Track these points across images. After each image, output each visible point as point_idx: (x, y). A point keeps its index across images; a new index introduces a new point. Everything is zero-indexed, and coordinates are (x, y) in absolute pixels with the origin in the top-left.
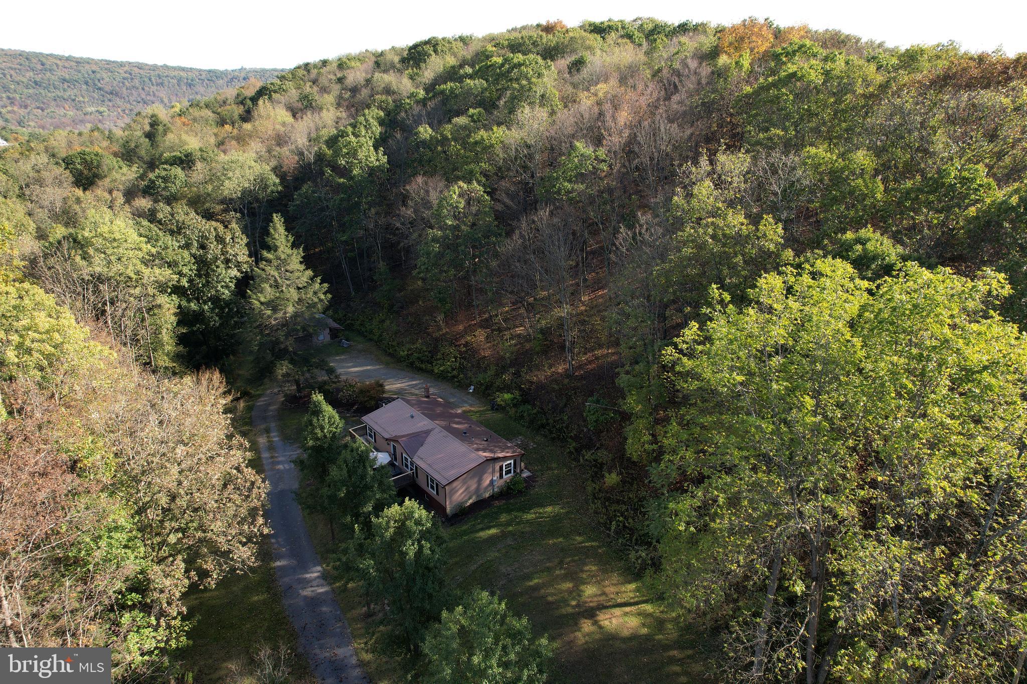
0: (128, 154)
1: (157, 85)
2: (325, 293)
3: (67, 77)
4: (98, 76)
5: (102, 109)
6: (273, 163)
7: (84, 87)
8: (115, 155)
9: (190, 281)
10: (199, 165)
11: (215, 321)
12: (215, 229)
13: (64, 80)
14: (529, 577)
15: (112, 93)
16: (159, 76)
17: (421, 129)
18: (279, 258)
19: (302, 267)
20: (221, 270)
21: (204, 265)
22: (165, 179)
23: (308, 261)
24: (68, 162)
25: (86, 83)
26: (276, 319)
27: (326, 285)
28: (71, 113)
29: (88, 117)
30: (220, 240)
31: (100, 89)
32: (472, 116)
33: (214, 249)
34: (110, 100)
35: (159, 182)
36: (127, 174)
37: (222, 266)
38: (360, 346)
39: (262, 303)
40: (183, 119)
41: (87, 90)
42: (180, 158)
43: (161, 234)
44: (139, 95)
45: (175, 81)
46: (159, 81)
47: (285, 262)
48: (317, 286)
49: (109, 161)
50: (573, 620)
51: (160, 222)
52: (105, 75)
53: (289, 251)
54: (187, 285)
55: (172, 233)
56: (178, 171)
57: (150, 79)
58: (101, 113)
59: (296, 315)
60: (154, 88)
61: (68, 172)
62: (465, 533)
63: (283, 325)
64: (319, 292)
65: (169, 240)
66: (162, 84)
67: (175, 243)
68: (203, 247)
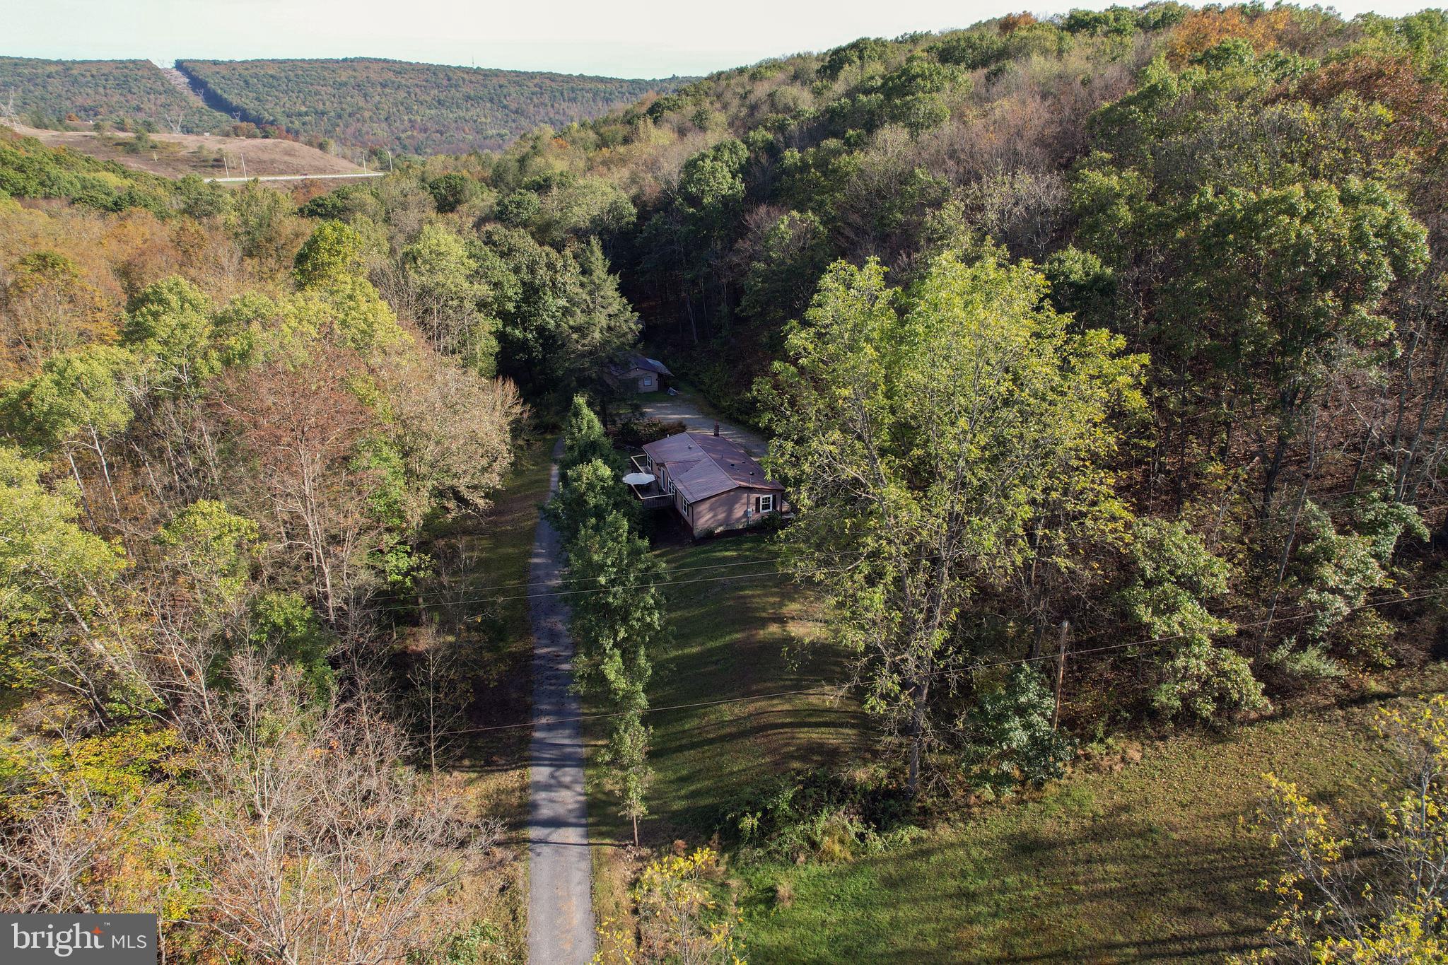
0: (496, 180)
1: (569, 100)
2: (636, 324)
3: (472, 94)
4: (505, 91)
5: (503, 132)
6: (634, 190)
7: (488, 105)
8: (483, 180)
9: (518, 307)
10: (555, 191)
11: (538, 353)
12: (547, 255)
13: (468, 98)
14: (742, 589)
15: (516, 112)
16: (573, 90)
17: (787, 153)
18: (592, 282)
19: (617, 294)
20: (549, 298)
21: (531, 292)
22: (518, 205)
23: (623, 289)
24: (434, 187)
25: (491, 101)
26: (583, 345)
27: (637, 314)
28: (471, 137)
29: (487, 141)
30: (550, 266)
31: (505, 107)
32: (848, 139)
33: (543, 274)
34: (514, 121)
35: (512, 208)
36: (486, 199)
37: (549, 293)
38: (688, 396)
39: (571, 327)
40: (560, 141)
41: (491, 109)
42: (538, 183)
43: (490, 254)
44: (547, 114)
45: (590, 95)
46: (572, 95)
47: (598, 288)
48: (628, 314)
49: (473, 185)
50: (764, 623)
51: (495, 244)
52: (512, 90)
53: (604, 276)
54: (513, 311)
55: (502, 255)
56: (533, 197)
57: (562, 94)
58: (501, 136)
59: (605, 343)
60: (565, 105)
61: (432, 197)
62: (704, 552)
63: (591, 353)
64: (630, 323)
65: (498, 262)
66: (575, 100)
67: (503, 264)
68: (532, 271)
